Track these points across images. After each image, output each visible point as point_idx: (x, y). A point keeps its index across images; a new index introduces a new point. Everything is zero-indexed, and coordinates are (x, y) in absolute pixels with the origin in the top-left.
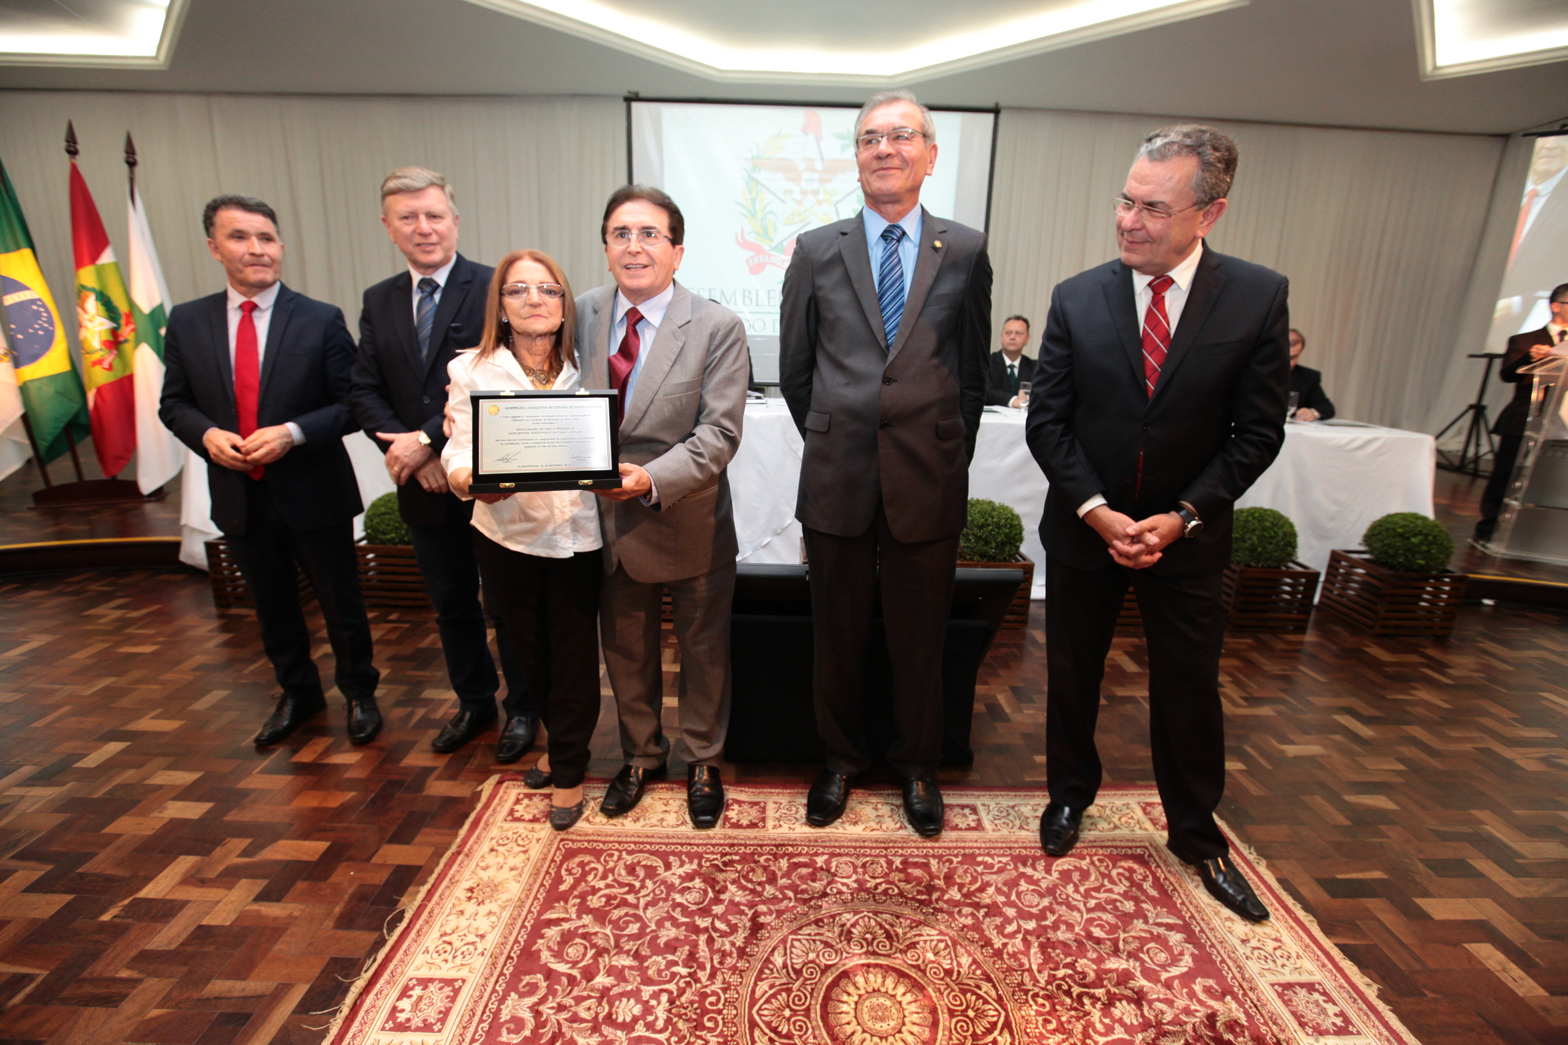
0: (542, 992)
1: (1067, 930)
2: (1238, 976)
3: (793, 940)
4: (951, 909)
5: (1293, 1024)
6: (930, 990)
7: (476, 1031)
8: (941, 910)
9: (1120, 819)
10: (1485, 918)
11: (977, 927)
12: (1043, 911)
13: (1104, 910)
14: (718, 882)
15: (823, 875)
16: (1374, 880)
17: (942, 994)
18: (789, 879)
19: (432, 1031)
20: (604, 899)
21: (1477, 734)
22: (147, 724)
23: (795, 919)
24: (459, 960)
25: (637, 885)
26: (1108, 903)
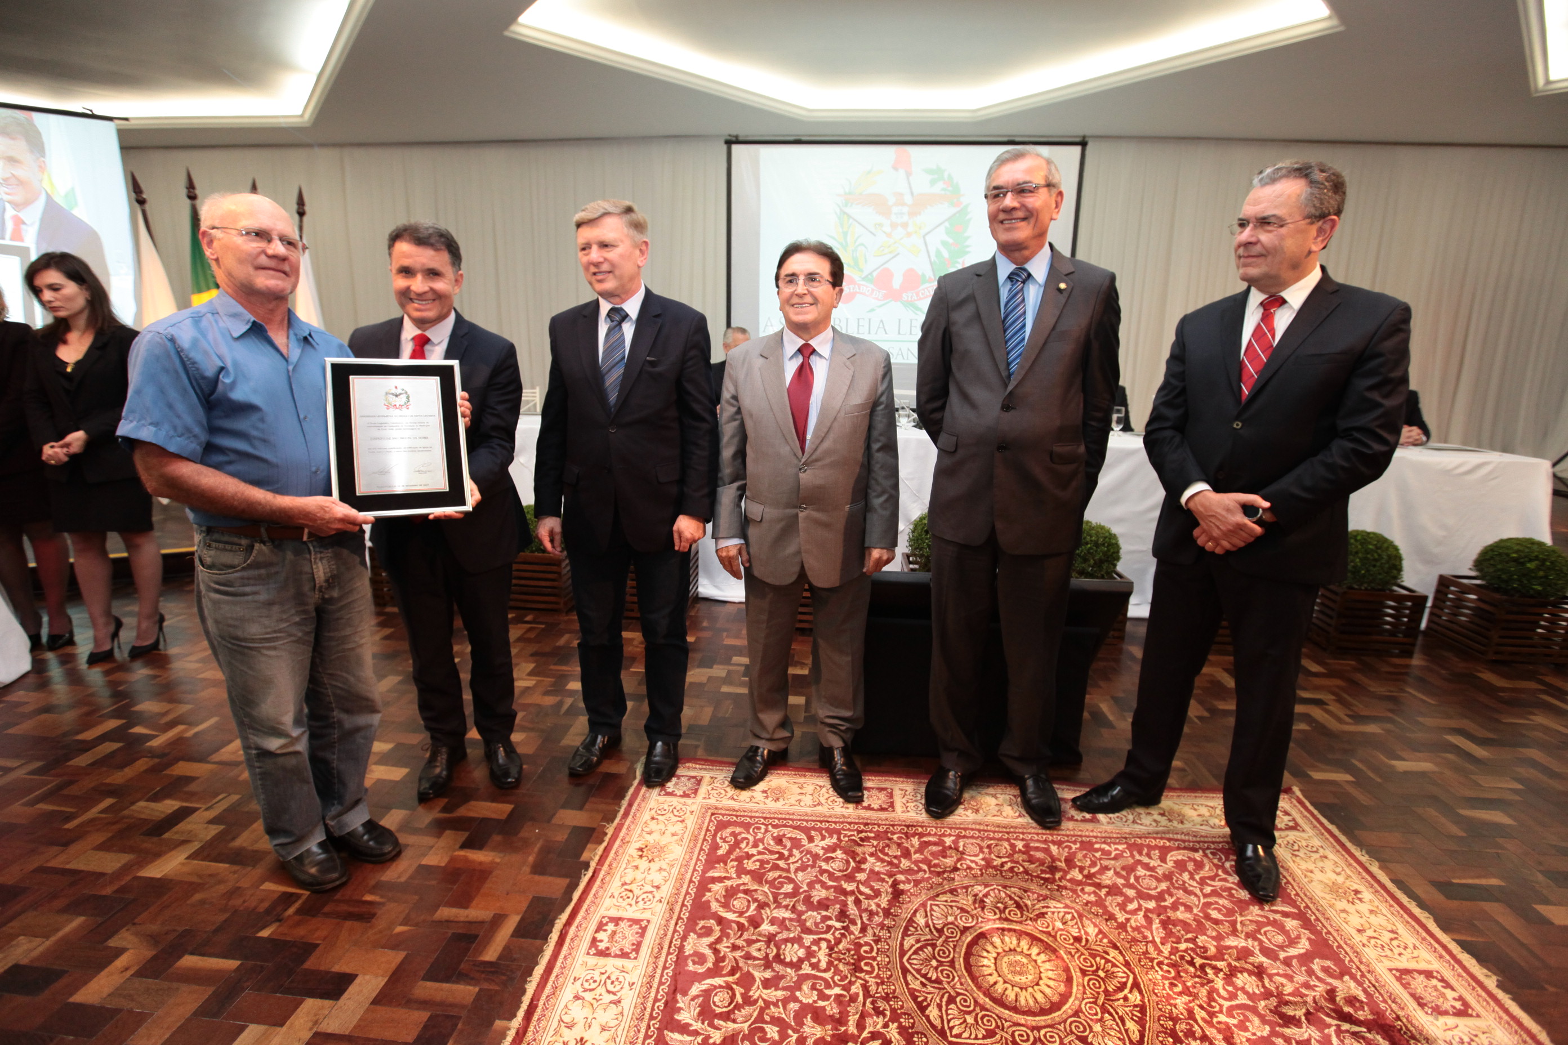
0: (717, 934)
1: (1186, 911)
2: (1356, 960)
3: (931, 905)
4: (1074, 887)
5: (1412, 1005)
6: (1062, 952)
7: (666, 961)
8: (1066, 888)
11: (1100, 903)
12: (1161, 893)
13: (1220, 896)
14: (858, 854)
15: (953, 853)
16: (1493, 886)
17: (1073, 956)
18: (922, 854)
19: (629, 958)
20: (758, 864)
23: (932, 888)
24: (641, 904)
25: (786, 853)
26: (1224, 891)
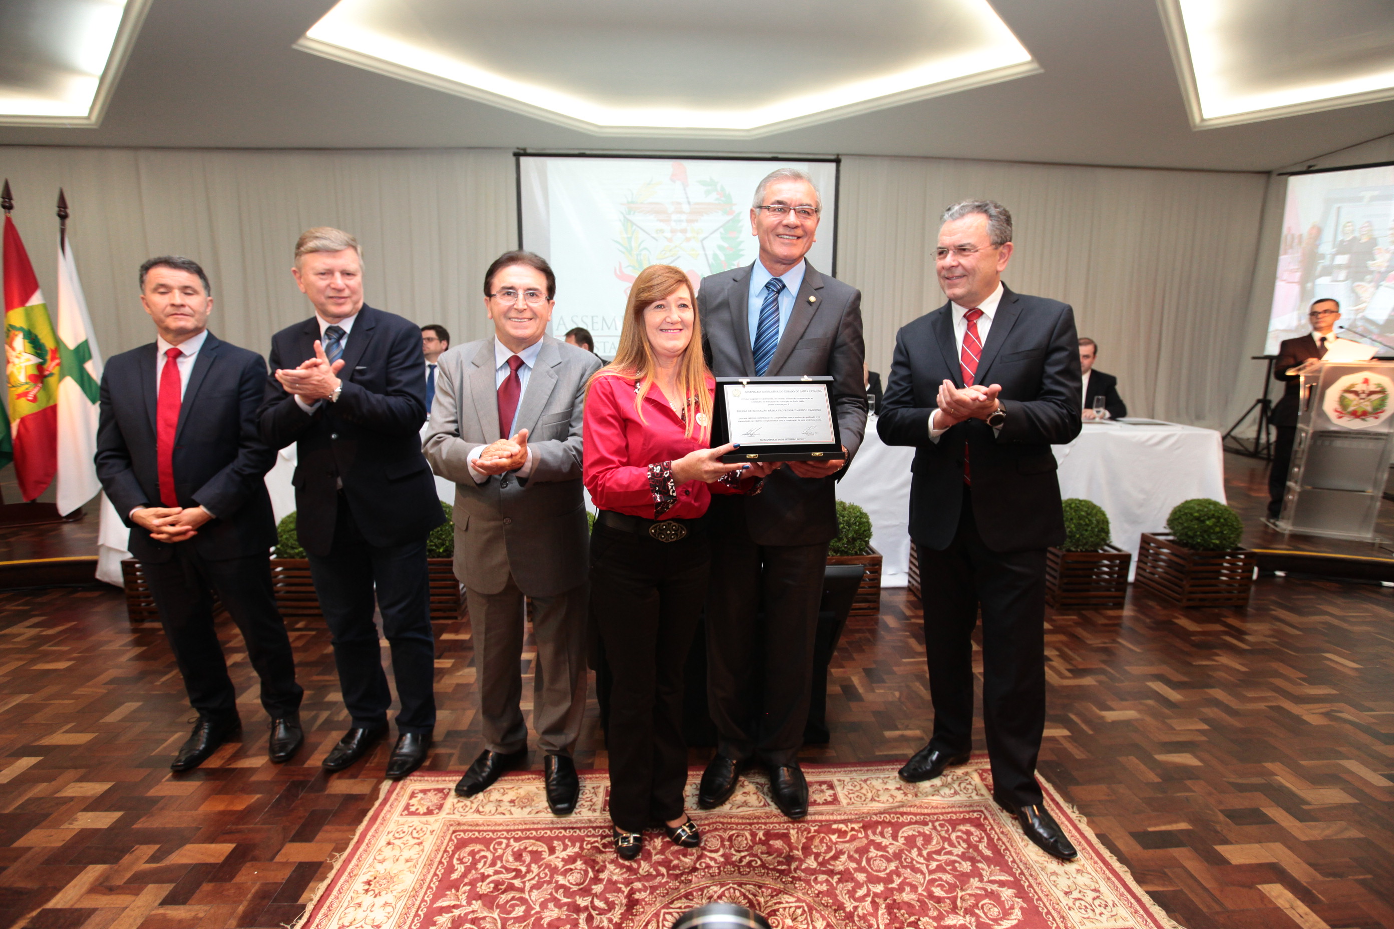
1: (911, 891)
2: (1061, 925)
3: (665, 913)
4: (809, 877)
8: (799, 879)
9: (960, 784)
10: (1275, 861)
11: (831, 893)
12: (890, 875)
13: (944, 871)
14: (598, 863)
16: (1181, 831)
18: (663, 856)
20: (492, 885)
21: (1269, 694)
22: (59, 738)
23: (667, 894)
25: (524, 869)
26: (947, 865)
